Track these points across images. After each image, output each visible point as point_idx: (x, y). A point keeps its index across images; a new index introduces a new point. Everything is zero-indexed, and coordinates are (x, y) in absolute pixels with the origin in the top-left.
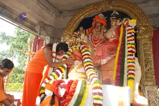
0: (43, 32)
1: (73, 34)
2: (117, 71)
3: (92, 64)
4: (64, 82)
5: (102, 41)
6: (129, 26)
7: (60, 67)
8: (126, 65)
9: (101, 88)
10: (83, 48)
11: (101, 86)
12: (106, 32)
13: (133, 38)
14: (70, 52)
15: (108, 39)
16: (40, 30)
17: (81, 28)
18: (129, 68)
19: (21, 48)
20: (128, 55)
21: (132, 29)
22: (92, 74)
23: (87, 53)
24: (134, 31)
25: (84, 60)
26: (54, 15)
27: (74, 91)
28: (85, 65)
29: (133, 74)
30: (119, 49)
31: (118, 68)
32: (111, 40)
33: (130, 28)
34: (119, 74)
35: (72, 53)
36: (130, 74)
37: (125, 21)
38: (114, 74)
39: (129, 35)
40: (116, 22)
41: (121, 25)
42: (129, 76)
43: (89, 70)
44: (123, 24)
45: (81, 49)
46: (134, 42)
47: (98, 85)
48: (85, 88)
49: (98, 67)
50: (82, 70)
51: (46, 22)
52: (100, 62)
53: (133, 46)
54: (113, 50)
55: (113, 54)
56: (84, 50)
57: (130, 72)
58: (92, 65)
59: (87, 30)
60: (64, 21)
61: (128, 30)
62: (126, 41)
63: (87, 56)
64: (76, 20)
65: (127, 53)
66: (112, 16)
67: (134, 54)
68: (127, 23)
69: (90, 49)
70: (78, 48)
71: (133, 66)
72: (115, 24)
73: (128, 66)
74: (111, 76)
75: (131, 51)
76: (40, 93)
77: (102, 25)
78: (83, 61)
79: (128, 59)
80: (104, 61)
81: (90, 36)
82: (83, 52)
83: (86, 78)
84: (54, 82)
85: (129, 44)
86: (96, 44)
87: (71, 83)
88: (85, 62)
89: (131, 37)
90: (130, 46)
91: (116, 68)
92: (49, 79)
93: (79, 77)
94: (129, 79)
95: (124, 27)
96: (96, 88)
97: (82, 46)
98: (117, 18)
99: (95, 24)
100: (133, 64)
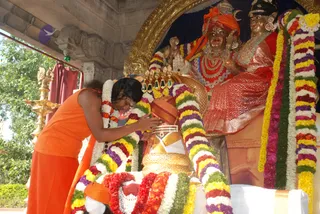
0: (78, 53)
1: (154, 55)
2: (268, 149)
3: (204, 132)
4: (132, 178)
5: (228, 73)
6: (301, 32)
7: (123, 141)
8: (292, 133)
9: (227, 194)
10: (179, 92)
11: (227, 188)
12: (239, 48)
13: (311, 62)
14: (147, 101)
15: (242, 68)
16: (69, 47)
17: (174, 41)
18: (300, 142)
19: (21, 93)
20: (297, 109)
21: (308, 39)
22: (203, 158)
23: (190, 103)
24: (312, 44)
25: (183, 121)
26: (104, 8)
27: (158, 203)
28: (186, 134)
29: (312, 158)
30: (272, 91)
31: (270, 142)
32: (252, 69)
33: (303, 36)
34: (274, 158)
35: (153, 105)
36: (304, 157)
37: (289, 20)
38: (260, 159)
39: (300, 56)
40: (265, 22)
41: (277, 31)
42: (302, 163)
43: (197, 147)
44: (284, 28)
45: (174, 93)
46: (312, 73)
47: (220, 185)
48: (186, 193)
49: (219, 140)
50: (177, 147)
51: (84, 27)
52: (225, 128)
53: (312, 84)
54: (257, 96)
55: (256, 106)
56: (181, 97)
57: (303, 151)
58: (202, 135)
59: (189, 45)
60: (129, 23)
61: (297, 43)
62: (292, 72)
63: (190, 112)
64: (162, 21)
65: (293, 104)
66: (255, 8)
67: (312, 105)
68: (296, 25)
69: (197, 95)
70: (166, 92)
71: (312, 137)
72: (263, 29)
73: (299, 137)
74: (254, 162)
75: (306, 98)
76: (73, 207)
77: (227, 31)
78: (179, 123)
79: (297, 118)
80: (234, 125)
81: (196, 61)
82: (181, 102)
83: (189, 167)
84: (108, 180)
85: (300, 78)
86: (211, 81)
87: (149, 180)
88: (186, 128)
89: (303, 60)
90: (301, 83)
91: (264, 141)
92: (95, 171)
93: (170, 166)
94: (300, 170)
95: (287, 36)
96: (215, 193)
97: (176, 87)
98: (268, 13)
99: (210, 29)
100: (312, 132)
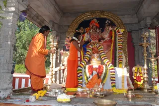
8: (118, 55)
9: (114, 69)
15: (103, 38)
17: (82, 28)
18: (120, 57)
21: (121, 34)
22: (108, 62)
23: (102, 49)
24: (122, 36)
26: (60, 16)
30: (112, 45)
32: (106, 39)
34: (114, 61)
36: (121, 60)
37: (117, 29)
40: (109, 28)
43: (106, 59)
45: (98, 47)
46: (122, 42)
53: (122, 45)
55: (109, 48)
56: (100, 48)
61: (118, 35)
62: (117, 41)
63: (102, 51)
65: (118, 49)
68: (118, 31)
75: (121, 48)
78: (100, 54)
79: (119, 52)
85: (120, 43)
88: (102, 55)
89: (120, 39)
94: (120, 63)
96: (112, 69)
100: (122, 55)
